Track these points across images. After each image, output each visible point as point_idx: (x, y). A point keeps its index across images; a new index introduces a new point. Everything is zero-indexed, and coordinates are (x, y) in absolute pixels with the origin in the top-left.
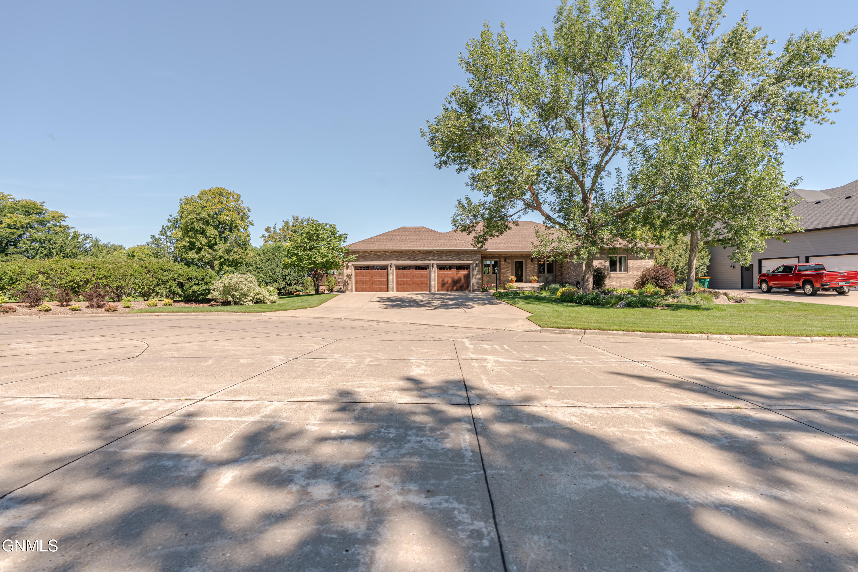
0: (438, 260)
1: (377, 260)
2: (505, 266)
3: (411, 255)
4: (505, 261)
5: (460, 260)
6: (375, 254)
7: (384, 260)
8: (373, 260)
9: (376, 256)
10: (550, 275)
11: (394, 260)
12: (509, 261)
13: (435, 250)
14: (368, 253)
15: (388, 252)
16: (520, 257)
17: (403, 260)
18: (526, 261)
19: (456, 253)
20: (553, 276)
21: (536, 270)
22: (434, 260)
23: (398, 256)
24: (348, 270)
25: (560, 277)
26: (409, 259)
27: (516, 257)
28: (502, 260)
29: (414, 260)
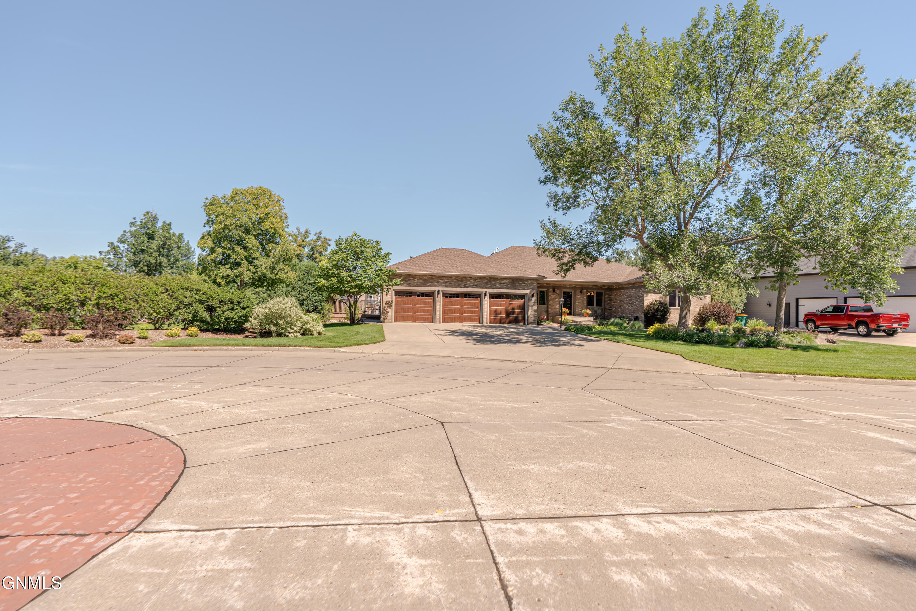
0: (491, 287)
1: (423, 285)
2: (554, 297)
3: (462, 281)
4: (554, 291)
5: (515, 289)
6: (420, 279)
7: (430, 286)
8: (417, 286)
9: (421, 281)
10: (599, 308)
11: (442, 286)
12: (558, 291)
13: (488, 276)
14: (413, 277)
15: (435, 276)
16: (570, 288)
17: (452, 287)
18: (575, 292)
19: (511, 281)
20: (602, 309)
21: (585, 302)
22: (487, 288)
23: (447, 282)
24: (388, 296)
25: (609, 311)
26: (459, 286)
27: (565, 287)
28: (551, 290)
29: (465, 287)
